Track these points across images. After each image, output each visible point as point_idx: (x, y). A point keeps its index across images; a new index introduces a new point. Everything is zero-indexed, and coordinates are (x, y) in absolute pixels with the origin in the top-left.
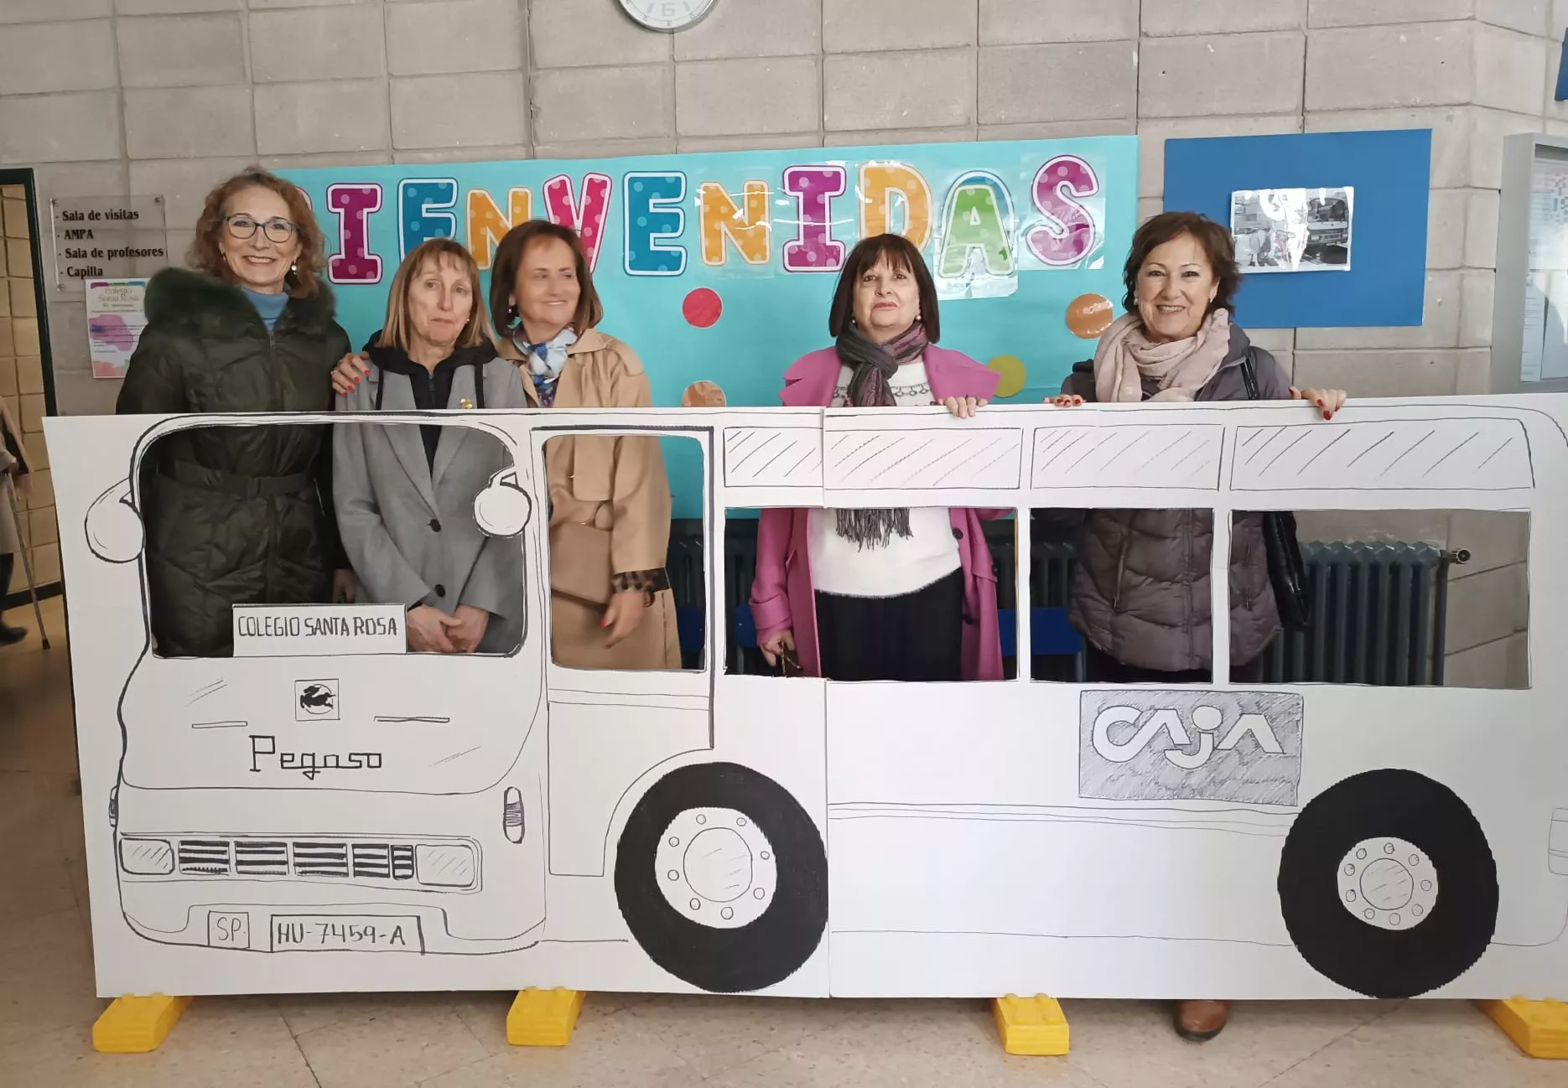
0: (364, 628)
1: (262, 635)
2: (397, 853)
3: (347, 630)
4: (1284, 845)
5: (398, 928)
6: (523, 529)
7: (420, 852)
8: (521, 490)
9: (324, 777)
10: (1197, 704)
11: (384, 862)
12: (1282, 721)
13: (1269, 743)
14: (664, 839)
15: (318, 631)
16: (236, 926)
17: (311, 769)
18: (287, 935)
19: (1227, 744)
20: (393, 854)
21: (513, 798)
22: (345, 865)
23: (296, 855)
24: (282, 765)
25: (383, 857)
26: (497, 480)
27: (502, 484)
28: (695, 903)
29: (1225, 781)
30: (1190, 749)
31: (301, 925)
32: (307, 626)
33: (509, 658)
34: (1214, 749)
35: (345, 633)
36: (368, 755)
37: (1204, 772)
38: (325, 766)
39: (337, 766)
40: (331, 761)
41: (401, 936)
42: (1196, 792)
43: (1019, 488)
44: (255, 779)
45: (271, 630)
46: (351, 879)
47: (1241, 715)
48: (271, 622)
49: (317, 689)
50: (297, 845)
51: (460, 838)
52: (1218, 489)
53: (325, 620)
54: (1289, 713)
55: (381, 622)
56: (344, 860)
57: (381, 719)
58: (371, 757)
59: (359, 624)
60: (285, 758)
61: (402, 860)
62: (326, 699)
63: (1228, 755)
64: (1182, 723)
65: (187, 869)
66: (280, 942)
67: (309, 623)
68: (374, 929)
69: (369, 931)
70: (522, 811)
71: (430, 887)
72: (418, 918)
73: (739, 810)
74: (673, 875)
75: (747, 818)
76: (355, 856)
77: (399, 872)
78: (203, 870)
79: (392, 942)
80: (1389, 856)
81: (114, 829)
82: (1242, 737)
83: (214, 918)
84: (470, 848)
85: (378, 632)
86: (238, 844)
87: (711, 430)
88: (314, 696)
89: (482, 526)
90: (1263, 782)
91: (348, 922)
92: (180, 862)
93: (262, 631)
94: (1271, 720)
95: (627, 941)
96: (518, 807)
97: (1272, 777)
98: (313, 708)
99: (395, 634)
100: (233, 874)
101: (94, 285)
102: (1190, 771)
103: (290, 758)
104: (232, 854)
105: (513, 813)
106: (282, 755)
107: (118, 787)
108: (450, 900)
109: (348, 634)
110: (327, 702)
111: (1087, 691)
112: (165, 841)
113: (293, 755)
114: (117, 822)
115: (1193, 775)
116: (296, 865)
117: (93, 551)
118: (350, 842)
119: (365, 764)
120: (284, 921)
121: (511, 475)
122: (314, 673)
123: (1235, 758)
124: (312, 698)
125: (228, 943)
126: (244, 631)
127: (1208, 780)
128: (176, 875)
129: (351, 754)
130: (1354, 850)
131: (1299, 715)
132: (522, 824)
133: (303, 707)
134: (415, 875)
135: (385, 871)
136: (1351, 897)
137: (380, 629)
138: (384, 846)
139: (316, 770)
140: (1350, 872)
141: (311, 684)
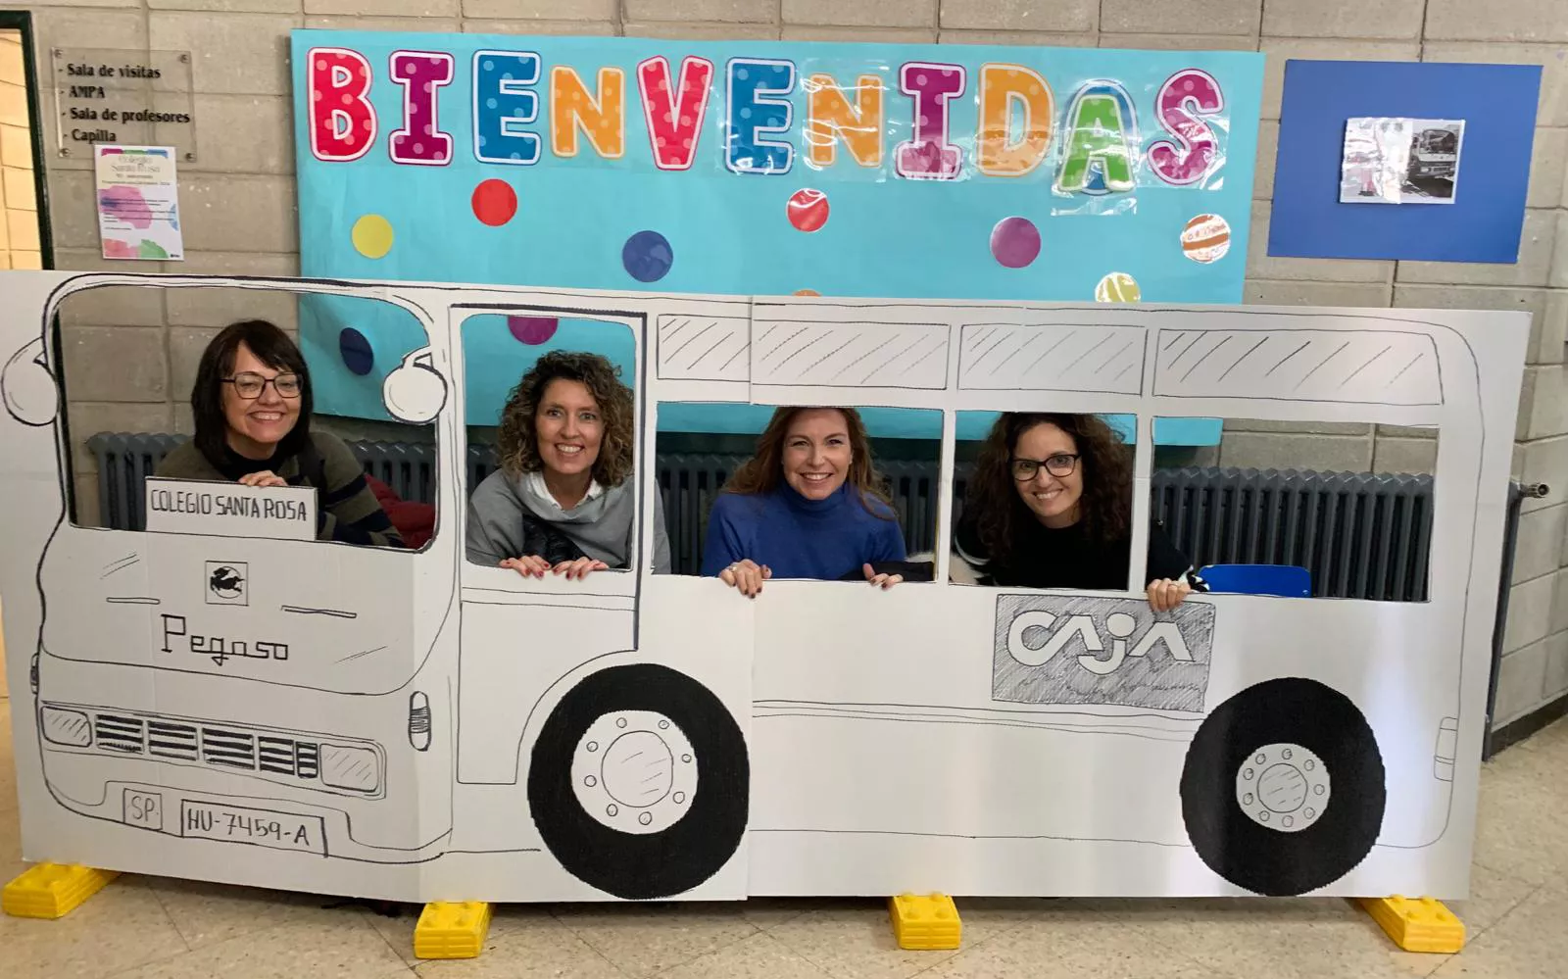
0: (274, 511)
1: (174, 511)
2: (302, 751)
3: (257, 512)
4: (1188, 750)
5: (303, 827)
6: (437, 416)
7: (325, 751)
8: (437, 373)
9: (232, 664)
10: (1111, 612)
11: (289, 758)
12: (1193, 630)
13: (1179, 650)
14: (582, 744)
15: (229, 511)
16: (149, 807)
17: (219, 655)
18: (197, 821)
19: (1139, 651)
20: (297, 750)
21: (419, 703)
22: (251, 757)
23: (206, 742)
24: (192, 648)
25: (288, 753)
26: (410, 361)
27: (416, 365)
28: (612, 809)
29: (1135, 686)
30: (1103, 655)
31: (210, 813)
32: (219, 505)
33: (419, 555)
34: (1127, 655)
35: (255, 514)
36: (275, 645)
37: (1116, 678)
38: (233, 653)
39: (245, 655)
40: (239, 649)
41: (304, 836)
42: (1107, 697)
43: (945, 389)
44: (165, 660)
45: (183, 507)
46: (257, 771)
47: (1154, 623)
48: (183, 497)
49: (226, 572)
50: (206, 731)
51: (364, 741)
52: (1141, 394)
53: (236, 499)
54: (1201, 622)
55: (292, 505)
56: (251, 752)
57: (289, 609)
58: (278, 647)
59: (269, 506)
60: (196, 641)
61: (305, 758)
62: (235, 584)
63: (1141, 661)
64: (1096, 629)
65: (103, 744)
66: (190, 828)
67: (221, 501)
68: (279, 825)
69: (275, 828)
70: (429, 717)
71: (333, 789)
72: (322, 819)
73: (661, 712)
74: (590, 781)
75: (669, 720)
76: (262, 749)
77: (304, 770)
78: (119, 746)
79: (296, 841)
80: (1287, 762)
81: (35, 696)
82: (1154, 645)
83: (129, 795)
84: (374, 752)
85: (287, 516)
86: (151, 724)
87: (644, 316)
88: (223, 579)
89: (392, 410)
90: (1172, 688)
91: (254, 815)
92: (98, 736)
93: (174, 507)
94: (1183, 629)
95: (539, 850)
96: (425, 714)
97: (1181, 684)
98: (223, 592)
99: (304, 519)
100: (146, 754)
101: (105, 152)
102: (1102, 677)
103: (198, 641)
104: (145, 731)
105: (419, 719)
106: (193, 637)
107: (38, 654)
108: (355, 805)
109: (258, 516)
110: (236, 586)
111: (1003, 595)
112: (83, 713)
113: (202, 638)
114: (38, 689)
115: (1104, 681)
116: (205, 751)
117: (11, 412)
118: (256, 734)
119: (271, 654)
120: (195, 807)
121: (426, 355)
122: (226, 553)
123: (1146, 665)
124: (222, 580)
125: (142, 823)
126: (157, 506)
127: (1119, 685)
128: (93, 748)
129: (259, 643)
130: (1254, 755)
131: (1211, 624)
132: (429, 730)
133: (213, 589)
134: (319, 775)
135: (289, 767)
136: (1248, 800)
137: (289, 513)
138: (289, 742)
139: (225, 656)
140: (1248, 776)
141: (221, 566)
